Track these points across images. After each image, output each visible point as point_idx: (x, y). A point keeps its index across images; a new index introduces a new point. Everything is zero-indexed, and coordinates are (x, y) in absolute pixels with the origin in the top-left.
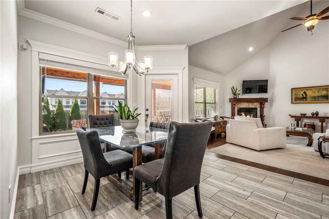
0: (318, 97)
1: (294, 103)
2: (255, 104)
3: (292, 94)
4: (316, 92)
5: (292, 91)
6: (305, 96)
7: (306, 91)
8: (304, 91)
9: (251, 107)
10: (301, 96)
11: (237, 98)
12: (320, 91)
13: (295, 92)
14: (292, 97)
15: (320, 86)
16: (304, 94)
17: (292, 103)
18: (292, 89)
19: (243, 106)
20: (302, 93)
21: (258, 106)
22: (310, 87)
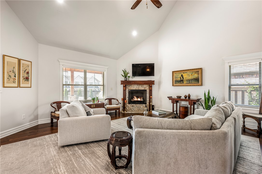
0: (192, 80)
1: (174, 86)
2: (145, 86)
3: (173, 77)
4: (190, 75)
5: (173, 74)
6: (182, 79)
7: (183, 74)
8: (181, 74)
9: (141, 89)
10: (179, 79)
11: (128, 80)
12: (193, 74)
13: (175, 75)
14: (173, 80)
15: (193, 69)
16: (181, 77)
17: (173, 85)
18: (173, 72)
19: (134, 88)
20: (180, 75)
21: (148, 88)
22: (185, 70)
